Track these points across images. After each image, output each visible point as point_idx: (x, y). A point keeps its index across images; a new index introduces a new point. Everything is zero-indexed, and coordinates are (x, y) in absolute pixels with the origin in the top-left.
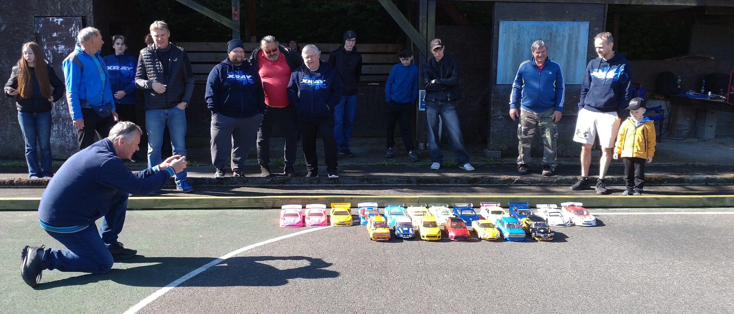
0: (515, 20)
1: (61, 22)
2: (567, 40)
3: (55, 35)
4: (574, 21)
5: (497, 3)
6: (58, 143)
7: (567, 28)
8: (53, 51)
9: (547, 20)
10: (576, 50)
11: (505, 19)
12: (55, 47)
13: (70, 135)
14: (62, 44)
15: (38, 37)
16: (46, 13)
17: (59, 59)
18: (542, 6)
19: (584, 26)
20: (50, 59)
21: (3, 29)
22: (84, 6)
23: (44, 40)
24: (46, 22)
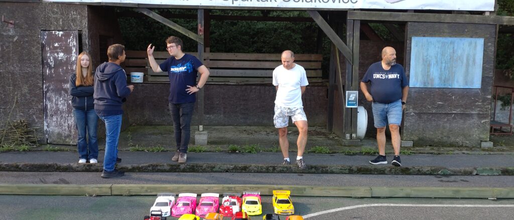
0: (424, 36)
1: (62, 35)
2: (466, 53)
3: (56, 45)
4: (472, 37)
5: (409, 23)
7: (466, 43)
8: (55, 59)
9: (451, 37)
10: (474, 61)
11: (416, 35)
12: (56, 54)
13: (66, 124)
14: (62, 52)
15: (43, 47)
16: (50, 27)
17: (59, 63)
18: (446, 25)
19: (480, 42)
20: (52, 64)
21: (15, 39)
22: (81, 22)
23: (48, 49)
24: (50, 35)
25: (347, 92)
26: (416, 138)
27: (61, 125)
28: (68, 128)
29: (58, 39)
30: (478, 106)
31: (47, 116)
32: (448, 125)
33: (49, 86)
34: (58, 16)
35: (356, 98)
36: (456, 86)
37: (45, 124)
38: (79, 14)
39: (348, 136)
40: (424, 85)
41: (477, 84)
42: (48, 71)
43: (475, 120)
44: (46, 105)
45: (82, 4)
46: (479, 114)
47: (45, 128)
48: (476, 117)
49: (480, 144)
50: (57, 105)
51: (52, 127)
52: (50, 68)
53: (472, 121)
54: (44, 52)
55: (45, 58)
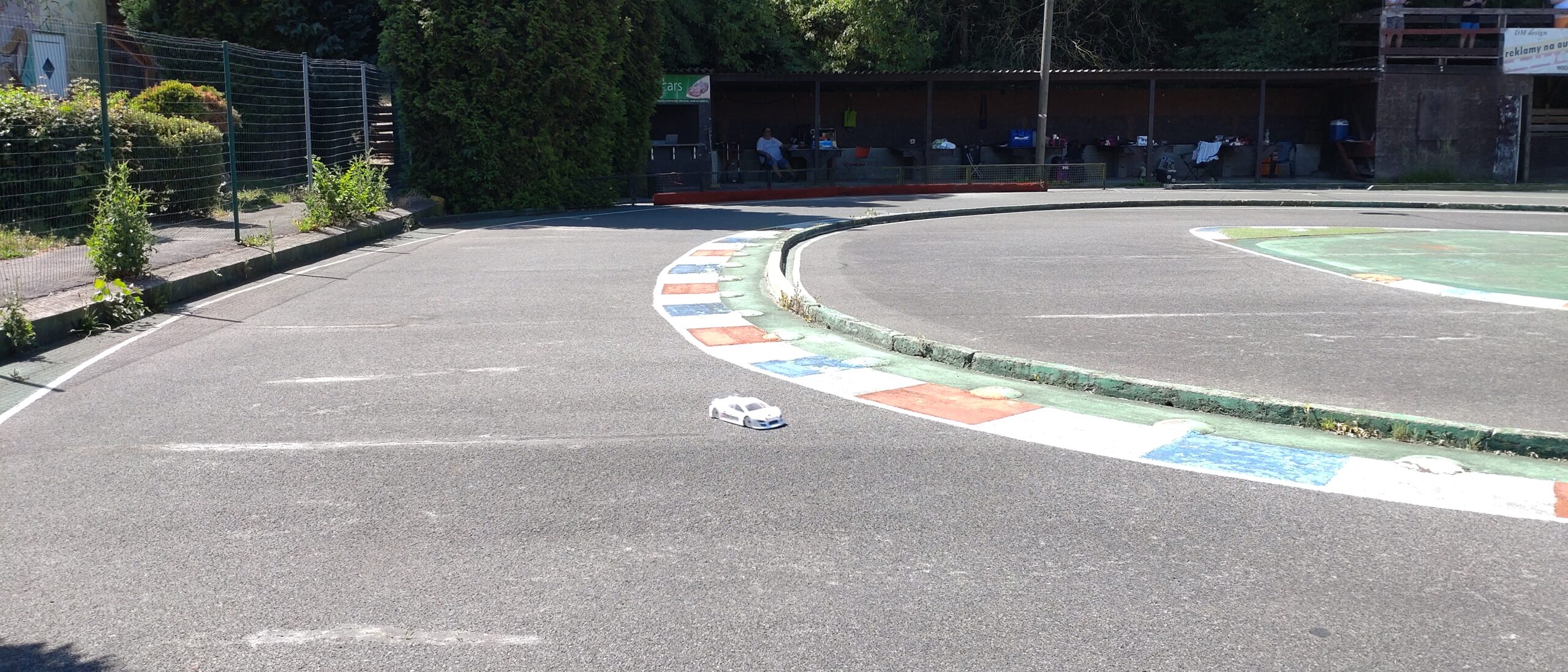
1: (1512, 99)
3: (1507, 106)
6: (1499, 173)
8: (1506, 117)
12: (1507, 114)
14: (1510, 112)
15: (1499, 108)
16: (1504, 93)
17: (1508, 120)
20: (1503, 121)
21: (1480, 103)
22: (1528, 89)
23: (1501, 110)
24: (1503, 99)
27: (1504, 169)
28: (1509, 170)
29: (1509, 102)
31: (1496, 162)
33: (1499, 138)
34: (1511, 84)
37: (1495, 167)
38: (1527, 83)
42: (1498, 127)
44: (1496, 153)
45: (1530, 76)
47: (1494, 171)
50: (1502, 152)
51: (1497, 170)
52: (1502, 123)
54: (1500, 112)
55: (1499, 117)
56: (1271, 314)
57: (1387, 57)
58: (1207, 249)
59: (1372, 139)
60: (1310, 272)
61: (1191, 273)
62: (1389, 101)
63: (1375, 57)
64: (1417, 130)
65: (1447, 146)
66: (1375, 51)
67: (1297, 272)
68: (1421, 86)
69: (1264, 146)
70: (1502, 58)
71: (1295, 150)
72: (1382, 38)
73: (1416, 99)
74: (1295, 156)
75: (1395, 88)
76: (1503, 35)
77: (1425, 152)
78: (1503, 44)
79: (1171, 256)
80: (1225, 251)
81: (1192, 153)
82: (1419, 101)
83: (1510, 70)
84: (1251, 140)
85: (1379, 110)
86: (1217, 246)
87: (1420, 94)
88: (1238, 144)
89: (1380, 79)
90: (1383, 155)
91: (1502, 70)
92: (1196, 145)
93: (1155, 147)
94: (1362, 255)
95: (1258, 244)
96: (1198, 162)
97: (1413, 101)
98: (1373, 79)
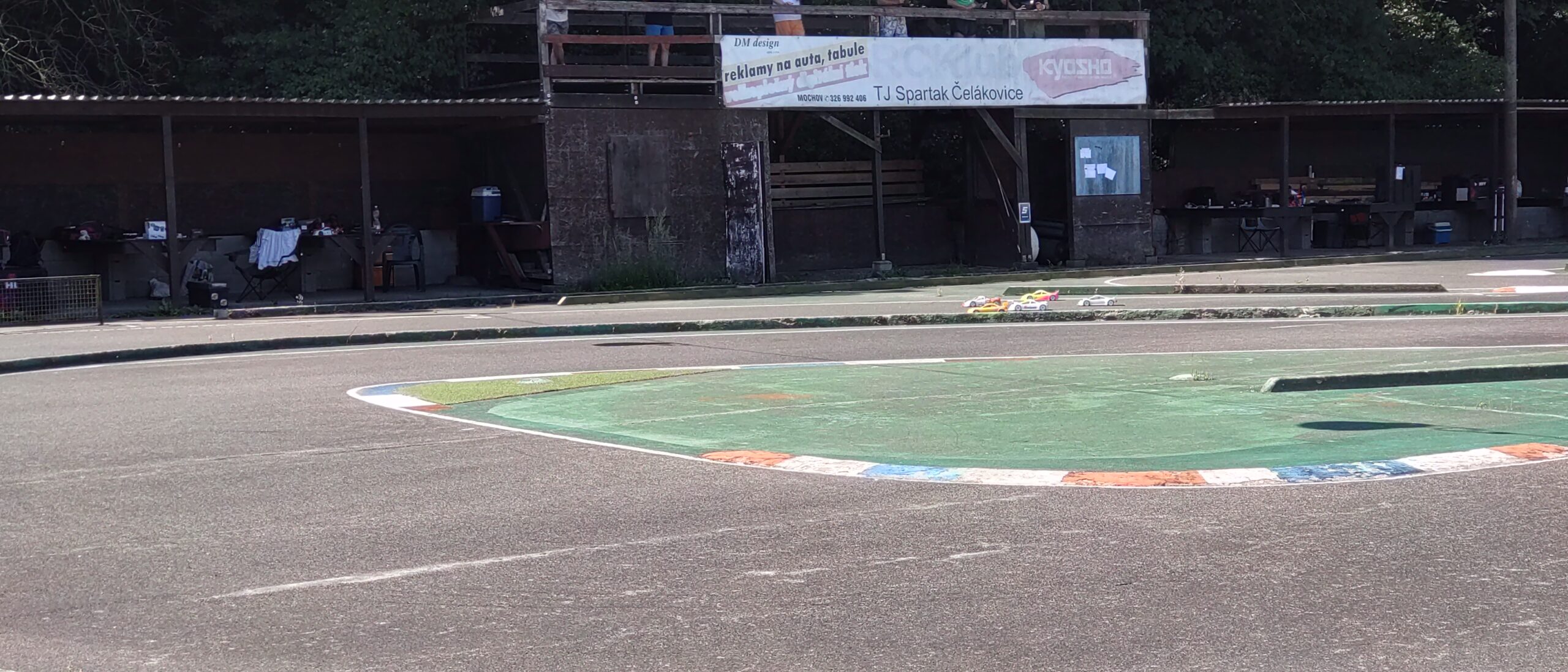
0: (1085, 136)
1: (743, 148)
2: (1124, 154)
3: (737, 160)
4: (1127, 135)
5: (1071, 121)
6: (739, 268)
7: (1124, 142)
8: (736, 176)
9: (1109, 135)
10: (1132, 162)
11: (1078, 136)
12: (737, 172)
13: (749, 259)
14: (743, 168)
15: (724, 162)
16: (732, 139)
17: (740, 182)
18: (1103, 122)
19: (1136, 140)
20: (735, 184)
21: (696, 155)
22: (762, 131)
23: (729, 166)
24: (731, 148)
25: (1020, 204)
26: (1086, 256)
27: (743, 260)
28: (751, 262)
29: (739, 153)
30: (1139, 215)
31: (729, 250)
32: (1113, 238)
33: (732, 212)
34: (739, 125)
35: (1028, 212)
36: (1118, 192)
37: (728, 259)
38: (760, 122)
39: (1024, 257)
40: (1090, 193)
41: (1136, 189)
42: (729, 194)
43: (1137, 231)
44: (729, 236)
45: (763, 110)
46: (1140, 224)
47: (728, 264)
48: (1137, 227)
49: (1145, 260)
50: (739, 234)
51: (735, 264)
52: (732, 186)
53: (1135, 232)
54: (726, 170)
55: (726, 177)
56: (653, 540)
57: (554, 81)
58: (417, 427)
59: (543, 218)
60: (635, 456)
61: (436, 473)
62: (564, 154)
63: (533, 81)
64: (609, 201)
65: (659, 228)
66: (533, 71)
67: (612, 456)
68: (609, 129)
69: (374, 235)
70: (721, 83)
71: (420, 242)
72: (543, 50)
73: (604, 151)
74: (422, 250)
75: (570, 133)
76: (719, 45)
77: (626, 238)
78: (721, 61)
79: (370, 446)
80: (453, 429)
81: (249, 251)
82: (608, 151)
83: (734, 103)
84: (351, 227)
85: (549, 169)
86: (427, 419)
87: (607, 143)
88: (328, 232)
89: (547, 117)
90: (563, 243)
91: (722, 101)
92: (253, 239)
93: (181, 240)
94: (680, 418)
95: (490, 411)
96: (260, 268)
97: (600, 154)
98: (536, 117)
